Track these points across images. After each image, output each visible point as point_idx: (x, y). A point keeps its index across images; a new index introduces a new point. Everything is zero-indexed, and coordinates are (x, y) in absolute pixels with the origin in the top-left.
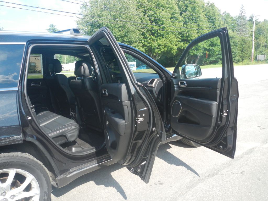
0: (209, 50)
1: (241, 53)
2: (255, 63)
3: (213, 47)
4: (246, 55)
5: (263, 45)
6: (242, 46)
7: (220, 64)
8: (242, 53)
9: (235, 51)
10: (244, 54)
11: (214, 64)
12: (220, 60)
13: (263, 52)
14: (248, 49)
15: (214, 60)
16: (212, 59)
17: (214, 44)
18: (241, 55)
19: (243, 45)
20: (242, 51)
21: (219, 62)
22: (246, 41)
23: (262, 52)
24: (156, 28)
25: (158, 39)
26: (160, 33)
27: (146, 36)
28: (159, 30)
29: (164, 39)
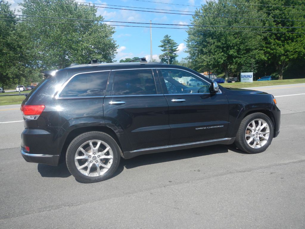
24: (283, 30)
25: (286, 43)
26: (288, 37)
27: (270, 41)
28: (287, 33)
29: (293, 44)
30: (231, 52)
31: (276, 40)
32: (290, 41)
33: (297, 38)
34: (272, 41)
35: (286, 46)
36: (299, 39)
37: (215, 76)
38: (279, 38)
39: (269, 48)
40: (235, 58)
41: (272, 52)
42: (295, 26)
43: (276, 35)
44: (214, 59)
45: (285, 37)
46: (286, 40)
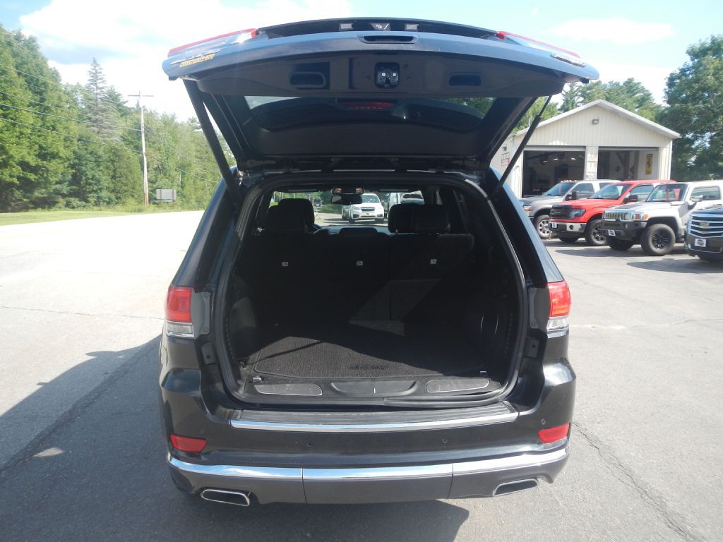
0: (35, 170)
1: (113, 183)
2: (156, 208)
3: (45, 162)
4: (125, 188)
5: (155, 166)
6: (113, 164)
7: (60, 208)
8: (114, 181)
9: (97, 176)
10: (120, 184)
11: (43, 208)
12: (59, 196)
13: (157, 183)
14: (129, 174)
15: (45, 197)
16: (37, 194)
17: (48, 153)
18: (111, 186)
19: (113, 161)
20: (113, 177)
21: (57, 202)
22: (120, 153)
23: (156, 181)
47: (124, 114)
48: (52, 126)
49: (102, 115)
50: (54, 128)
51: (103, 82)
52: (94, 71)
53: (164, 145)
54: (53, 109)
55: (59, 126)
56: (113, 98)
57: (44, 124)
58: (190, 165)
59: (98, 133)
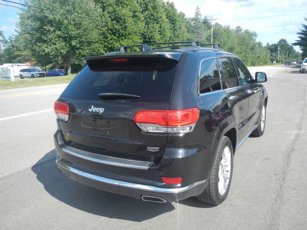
24: (117, 27)
25: (120, 39)
26: (121, 33)
27: (107, 35)
28: (120, 30)
29: (127, 40)
30: (74, 43)
31: (113, 35)
32: (123, 38)
33: (129, 35)
34: (109, 36)
35: (121, 42)
36: (130, 37)
37: (39, 68)
38: (114, 34)
39: (107, 42)
40: (78, 49)
41: (110, 46)
42: (127, 24)
43: (111, 30)
44: (56, 49)
45: (119, 34)
46: (120, 36)
47: (209, 28)
48: (177, 36)
49: (199, 30)
50: (178, 37)
51: (200, 16)
52: (197, 12)
53: (223, 40)
54: (178, 29)
55: (180, 36)
56: (205, 22)
57: (174, 36)
58: (234, 48)
59: (197, 37)
